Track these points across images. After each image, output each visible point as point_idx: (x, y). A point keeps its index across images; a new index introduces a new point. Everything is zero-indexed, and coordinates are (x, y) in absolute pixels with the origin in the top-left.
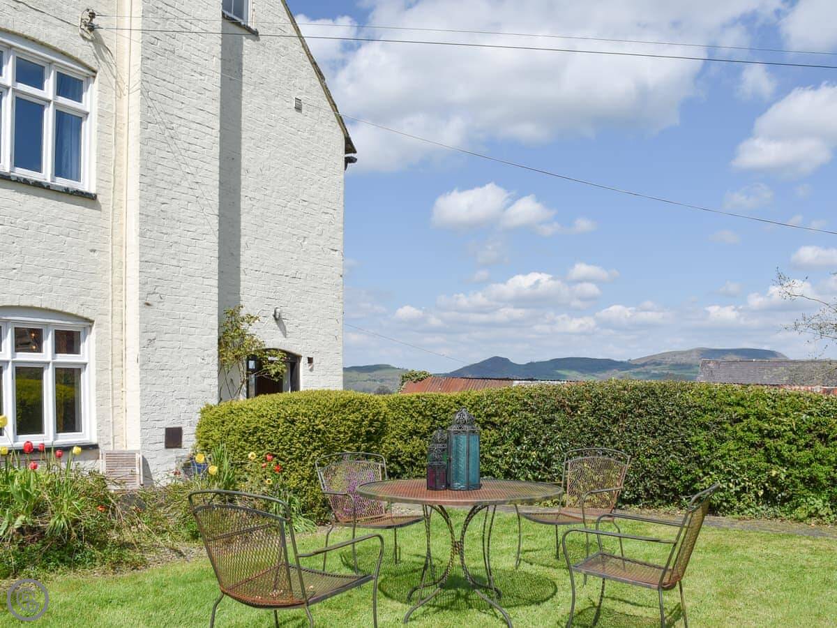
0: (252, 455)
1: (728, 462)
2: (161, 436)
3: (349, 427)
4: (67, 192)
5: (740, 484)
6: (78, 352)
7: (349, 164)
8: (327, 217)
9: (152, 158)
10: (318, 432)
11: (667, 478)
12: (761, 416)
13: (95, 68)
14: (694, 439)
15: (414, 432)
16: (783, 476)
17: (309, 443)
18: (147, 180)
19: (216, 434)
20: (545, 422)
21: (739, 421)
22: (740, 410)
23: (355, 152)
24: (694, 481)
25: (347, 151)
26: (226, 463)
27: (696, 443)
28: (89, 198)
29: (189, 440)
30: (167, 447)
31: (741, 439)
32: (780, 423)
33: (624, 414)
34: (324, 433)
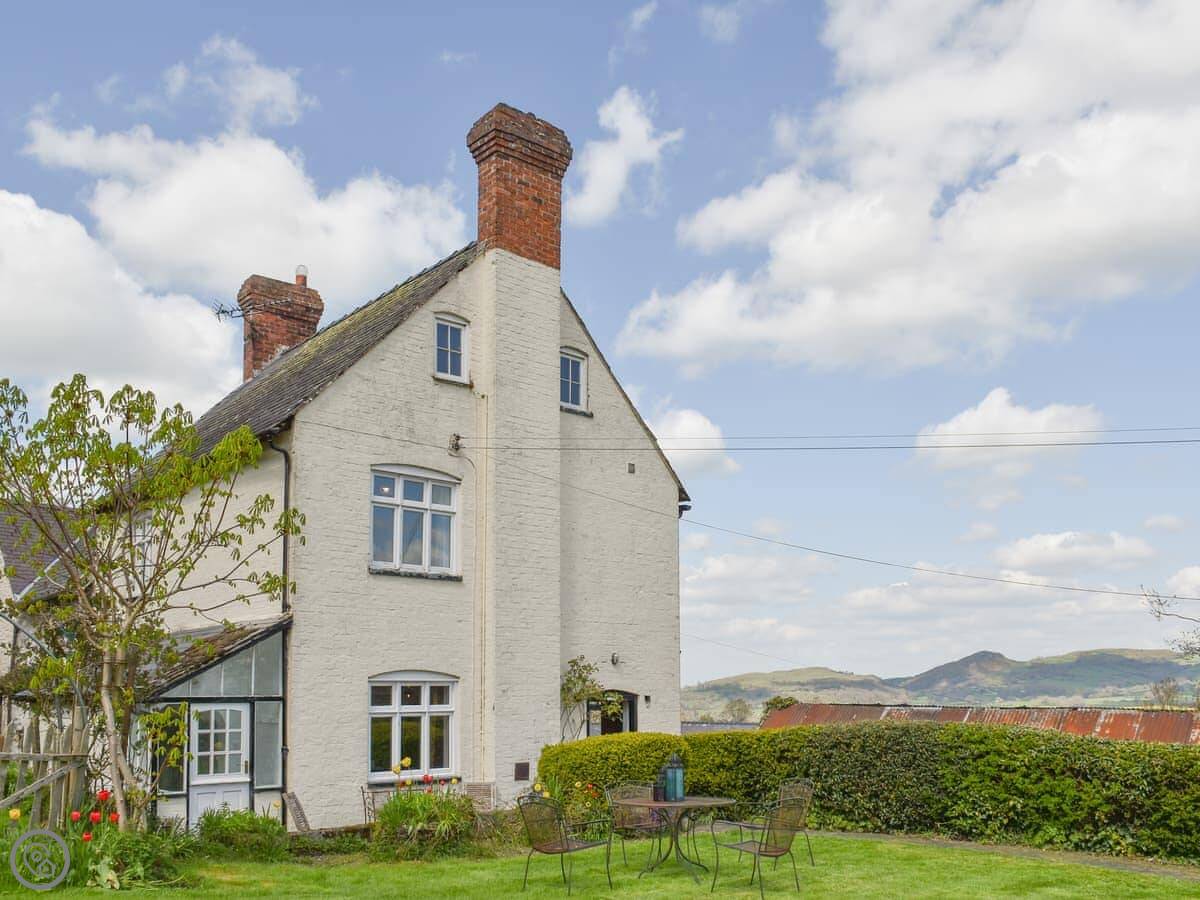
0: (578, 784)
1: (971, 793)
2: (512, 770)
3: (652, 762)
4: (441, 578)
5: (984, 813)
6: (448, 703)
7: (684, 512)
8: (662, 565)
9: (505, 543)
10: (626, 766)
11: (922, 806)
12: (999, 753)
13: (460, 477)
14: (940, 772)
15: (722, 766)
16: (1019, 806)
17: (619, 775)
18: (501, 562)
19: (552, 769)
20: (826, 757)
21: (981, 756)
22: (982, 748)
23: (689, 500)
24: (945, 808)
25: (681, 499)
26: (557, 790)
27: (943, 776)
28: (458, 579)
29: (534, 773)
30: (517, 779)
31: (983, 773)
32: (1015, 759)
33: (886, 750)
34: (630, 767)
